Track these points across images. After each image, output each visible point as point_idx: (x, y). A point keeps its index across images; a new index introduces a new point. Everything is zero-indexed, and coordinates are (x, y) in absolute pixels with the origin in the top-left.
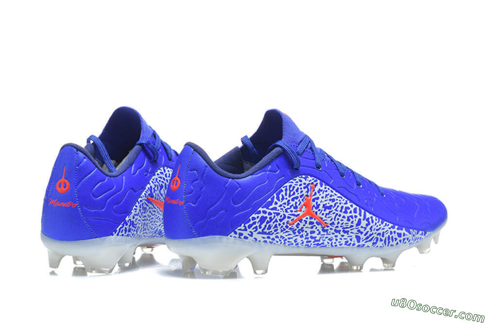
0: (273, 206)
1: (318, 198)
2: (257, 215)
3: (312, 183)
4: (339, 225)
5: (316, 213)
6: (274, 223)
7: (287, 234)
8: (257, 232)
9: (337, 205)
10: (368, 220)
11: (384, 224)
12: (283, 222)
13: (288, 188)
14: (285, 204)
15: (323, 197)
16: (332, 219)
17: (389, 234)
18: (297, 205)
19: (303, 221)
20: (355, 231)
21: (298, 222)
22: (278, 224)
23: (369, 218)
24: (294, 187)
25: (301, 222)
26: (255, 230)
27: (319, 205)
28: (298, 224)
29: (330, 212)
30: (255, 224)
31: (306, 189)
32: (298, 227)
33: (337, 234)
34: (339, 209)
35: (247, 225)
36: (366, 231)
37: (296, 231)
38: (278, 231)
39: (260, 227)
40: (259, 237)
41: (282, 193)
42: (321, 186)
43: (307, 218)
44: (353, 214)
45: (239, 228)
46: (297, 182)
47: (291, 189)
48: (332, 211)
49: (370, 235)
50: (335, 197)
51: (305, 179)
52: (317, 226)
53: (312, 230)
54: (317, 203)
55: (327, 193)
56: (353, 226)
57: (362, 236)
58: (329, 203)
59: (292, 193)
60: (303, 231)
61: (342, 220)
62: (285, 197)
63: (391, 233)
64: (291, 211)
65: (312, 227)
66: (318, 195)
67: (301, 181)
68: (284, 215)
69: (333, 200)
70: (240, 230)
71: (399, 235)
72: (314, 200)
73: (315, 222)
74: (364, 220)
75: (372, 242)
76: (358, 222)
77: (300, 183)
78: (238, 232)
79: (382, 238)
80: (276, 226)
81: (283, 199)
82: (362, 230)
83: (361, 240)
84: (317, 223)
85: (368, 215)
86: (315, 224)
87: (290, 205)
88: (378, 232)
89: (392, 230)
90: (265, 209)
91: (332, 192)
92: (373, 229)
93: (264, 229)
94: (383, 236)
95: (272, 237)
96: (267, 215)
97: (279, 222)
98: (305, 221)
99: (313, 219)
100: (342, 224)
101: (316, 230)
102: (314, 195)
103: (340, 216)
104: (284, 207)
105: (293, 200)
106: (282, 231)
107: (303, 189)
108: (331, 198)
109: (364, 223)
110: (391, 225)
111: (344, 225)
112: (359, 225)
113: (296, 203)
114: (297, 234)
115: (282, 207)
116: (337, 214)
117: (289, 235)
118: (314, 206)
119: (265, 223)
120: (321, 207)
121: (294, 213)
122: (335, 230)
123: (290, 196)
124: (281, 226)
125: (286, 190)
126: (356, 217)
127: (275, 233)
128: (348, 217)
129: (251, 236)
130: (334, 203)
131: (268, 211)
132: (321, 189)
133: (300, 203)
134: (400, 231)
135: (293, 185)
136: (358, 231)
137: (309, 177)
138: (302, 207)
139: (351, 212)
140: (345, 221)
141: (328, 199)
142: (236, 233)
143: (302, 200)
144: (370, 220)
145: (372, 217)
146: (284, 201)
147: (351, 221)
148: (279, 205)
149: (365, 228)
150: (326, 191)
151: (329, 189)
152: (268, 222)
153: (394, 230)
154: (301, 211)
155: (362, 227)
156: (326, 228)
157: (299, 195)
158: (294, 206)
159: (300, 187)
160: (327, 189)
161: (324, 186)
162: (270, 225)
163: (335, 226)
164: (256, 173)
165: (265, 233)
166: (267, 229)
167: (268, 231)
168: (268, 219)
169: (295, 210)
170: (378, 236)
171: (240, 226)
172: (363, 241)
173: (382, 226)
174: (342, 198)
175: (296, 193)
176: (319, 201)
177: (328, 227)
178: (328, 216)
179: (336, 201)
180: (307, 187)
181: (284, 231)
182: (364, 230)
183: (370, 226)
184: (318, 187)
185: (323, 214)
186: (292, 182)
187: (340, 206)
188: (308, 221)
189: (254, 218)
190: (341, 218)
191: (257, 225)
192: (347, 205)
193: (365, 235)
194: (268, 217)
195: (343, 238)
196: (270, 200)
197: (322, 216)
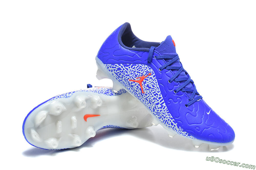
0: (128, 68)
1: (148, 80)
2: (118, 66)
3: (151, 73)
4: (149, 98)
5: (143, 85)
6: (123, 74)
7: (126, 83)
8: (114, 72)
9: (154, 89)
10: (162, 106)
11: (168, 114)
12: (127, 76)
13: (139, 66)
14: (133, 71)
15: (150, 81)
16: (147, 93)
17: (167, 119)
18: (138, 75)
19: (135, 83)
20: (154, 106)
21: (133, 82)
22: (124, 75)
23: (163, 106)
24: (142, 68)
25: (134, 83)
26: (114, 70)
27: (146, 83)
28: (132, 83)
29: (148, 89)
30: (115, 68)
31: (146, 73)
32: (131, 84)
33: (146, 101)
34: (153, 91)
35: (112, 66)
36: (158, 110)
37: (130, 85)
38: (123, 79)
39: (116, 71)
40: (115, 75)
41: (135, 66)
42: (153, 77)
43: (137, 84)
44: (158, 99)
45: (109, 65)
46: (145, 67)
47: (140, 68)
48: (149, 90)
49: (159, 113)
50: (156, 86)
51: (149, 69)
52: (139, 90)
53: (137, 90)
54: (146, 81)
55: (153, 82)
56: (154, 103)
57: (156, 110)
58: (151, 86)
59: (139, 69)
60: (133, 87)
61: (151, 97)
62: (135, 69)
63: (169, 120)
64: (133, 76)
65: (137, 89)
66: (148, 79)
67: (147, 68)
68: (129, 74)
69: (154, 86)
70: (109, 66)
71: (172, 124)
72: (145, 79)
73: (139, 88)
74: (160, 104)
75: (159, 116)
76: (157, 103)
77: (145, 68)
78: (108, 66)
79: (163, 119)
80: (123, 76)
81: (134, 68)
82: (157, 108)
83: (155, 112)
84: (140, 89)
85: (164, 105)
86: (139, 89)
87: (135, 73)
88: (163, 114)
89: (170, 119)
90: (123, 66)
91: (156, 83)
92: (162, 111)
93: (118, 73)
94: (164, 118)
95: (120, 79)
96: (122, 69)
97: (125, 75)
98: (136, 84)
99: (140, 86)
100: (150, 98)
101: (138, 91)
102: (147, 78)
103: (151, 94)
104: (132, 72)
105: (137, 72)
106: (124, 80)
107: (144, 72)
108: (153, 85)
109: (159, 106)
110: (171, 117)
111: (151, 99)
112: (157, 105)
113: (138, 74)
114: (130, 86)
115: (131, 71)
116: (150, 93)
117: (127, 84)
118: (144, 81)
119: (119, 71)
120: (146, 84)
121: (133, 77)
122: (146, 98)
123: (137, 70)
124: (125, 78)
125: (138, 66)
126: (158, 100)
127: (121, 78)
128: (154, 98)
129: (112, 71)
130: (153, 88)
131: (124, 68)
132: (152, 78)
133: (139, 76)
134: (173, 123)
135: (142, 67)
136: (155, 107)
137: (152, 69)
138: (139, 78)
139: (157, 97)
140: (152, 98)
141: (152, 84)
142: (107, 65)
143: (141, 76)
144: (163, 107)
145: (165, 107)
146: (133, 70)
147: (154, 100)
148: (130, 69)
149: (158, 108)
150: (154, 81)
151: (156, 81)
152: (120, 72)
153: (171, 120)
154: (137, 79)
155: (157, 106)
156: (143, 94)
157: (141, 73)
158: (136, 75)
159: (144, 70)
160: (155, 80)
161: (154, 78)
162: (121, 73)
163: (147, 96)
164: (131, 50)
165: (117, 75)
166: (119, 74)
167: (119, 75)
168: (122, 71)
169: (135, 77)
170: (162, 116)
171: (110, 64)
172: (155, 113)
173: (166, 114)
174: (158, 89)
175: (141, 71)
176: (147, 81)
177: (144, 94)
178: (146, 90)
179: (154, 88)
180: (147, 72)
181: (126, 81)
182: (158, 109)
183: (161, 109)
184: (152, 76)
185: (145, 88)
186: (143, 66)
187: (155, 91)
188: (137, 85)
189: (116, 66)
190: (151, 95)
191: (116, 69)
192: (158, 93)
193: (157, 111)
194: (122, 70)
195: (148, 104)
196: (128, 64)
197: (144, 88)
